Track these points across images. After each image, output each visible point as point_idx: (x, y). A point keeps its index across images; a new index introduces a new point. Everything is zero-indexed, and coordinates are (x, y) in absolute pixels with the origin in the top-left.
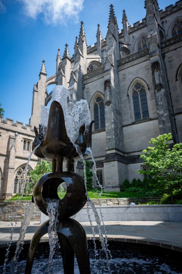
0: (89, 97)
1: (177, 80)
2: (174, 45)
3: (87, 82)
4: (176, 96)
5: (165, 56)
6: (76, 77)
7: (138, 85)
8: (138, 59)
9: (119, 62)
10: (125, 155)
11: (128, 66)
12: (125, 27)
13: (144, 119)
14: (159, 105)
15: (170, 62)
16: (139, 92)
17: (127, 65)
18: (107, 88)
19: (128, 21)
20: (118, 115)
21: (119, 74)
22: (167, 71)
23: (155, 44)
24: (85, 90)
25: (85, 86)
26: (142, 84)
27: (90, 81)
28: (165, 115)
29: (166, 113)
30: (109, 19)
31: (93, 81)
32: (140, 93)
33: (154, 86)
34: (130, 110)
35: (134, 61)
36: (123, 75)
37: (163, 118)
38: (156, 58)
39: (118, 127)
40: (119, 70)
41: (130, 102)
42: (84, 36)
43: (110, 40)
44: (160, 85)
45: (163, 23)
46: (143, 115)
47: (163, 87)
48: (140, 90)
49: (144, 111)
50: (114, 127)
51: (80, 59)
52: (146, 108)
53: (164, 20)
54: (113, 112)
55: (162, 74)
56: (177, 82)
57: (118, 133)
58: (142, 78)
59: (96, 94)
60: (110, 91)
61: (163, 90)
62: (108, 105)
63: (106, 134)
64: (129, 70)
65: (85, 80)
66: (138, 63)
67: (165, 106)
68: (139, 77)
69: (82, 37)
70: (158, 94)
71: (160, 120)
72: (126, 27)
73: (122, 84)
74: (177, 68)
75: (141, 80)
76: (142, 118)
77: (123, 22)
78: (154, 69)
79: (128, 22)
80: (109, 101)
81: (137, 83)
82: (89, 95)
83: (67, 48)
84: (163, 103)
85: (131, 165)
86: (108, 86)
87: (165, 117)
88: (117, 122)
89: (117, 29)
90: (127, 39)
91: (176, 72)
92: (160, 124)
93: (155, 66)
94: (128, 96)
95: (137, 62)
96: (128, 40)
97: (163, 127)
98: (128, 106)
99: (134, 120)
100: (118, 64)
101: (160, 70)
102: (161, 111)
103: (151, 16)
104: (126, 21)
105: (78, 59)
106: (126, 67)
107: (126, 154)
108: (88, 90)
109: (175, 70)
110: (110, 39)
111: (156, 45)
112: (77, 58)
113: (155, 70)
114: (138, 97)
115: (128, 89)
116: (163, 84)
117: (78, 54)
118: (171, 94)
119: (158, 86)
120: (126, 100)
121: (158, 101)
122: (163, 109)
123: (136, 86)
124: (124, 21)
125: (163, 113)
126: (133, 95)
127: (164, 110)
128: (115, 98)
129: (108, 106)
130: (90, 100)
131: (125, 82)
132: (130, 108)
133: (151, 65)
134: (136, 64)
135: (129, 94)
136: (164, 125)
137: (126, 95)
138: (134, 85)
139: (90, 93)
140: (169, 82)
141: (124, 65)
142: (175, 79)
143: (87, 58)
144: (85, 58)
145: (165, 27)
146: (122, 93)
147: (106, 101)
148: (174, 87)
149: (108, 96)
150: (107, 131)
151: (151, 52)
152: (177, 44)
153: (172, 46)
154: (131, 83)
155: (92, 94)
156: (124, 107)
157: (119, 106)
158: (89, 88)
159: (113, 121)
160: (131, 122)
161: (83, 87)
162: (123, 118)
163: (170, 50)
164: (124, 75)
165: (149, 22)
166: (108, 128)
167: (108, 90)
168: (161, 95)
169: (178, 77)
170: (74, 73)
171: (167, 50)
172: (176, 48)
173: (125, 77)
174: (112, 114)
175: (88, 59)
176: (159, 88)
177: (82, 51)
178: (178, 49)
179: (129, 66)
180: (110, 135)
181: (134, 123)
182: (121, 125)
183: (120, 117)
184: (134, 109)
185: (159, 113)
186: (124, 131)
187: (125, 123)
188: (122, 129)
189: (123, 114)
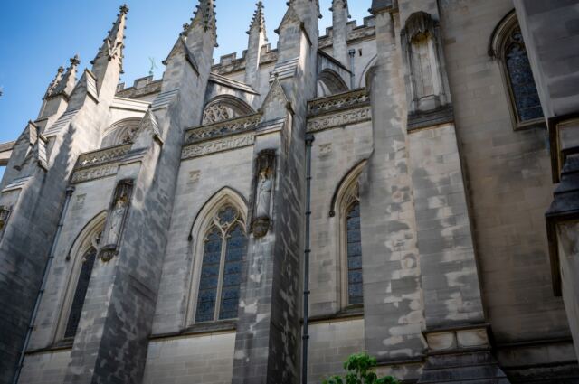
0: (78, 224)
1: (332, 214)
2: (342, 114)
3: (86, 175)
4: (322, 261)
5: (313, 140)
6: (48, 154)
7: (227, 211)
8: (241, 136)
9: (190, 134)
11: (212, 149)
12: (253, 44)
13: (220, 323)
14: (249, 283)
15: (324, 157)
16: (224, 233)
17: (211, 145)
18: (120, 203)
19: (265, 32)
20: (136, 298)
21: (181, 169)
22: (312, 181)
23: (281, 101)
24: (73, 200)
25: (74, 188)
26: (238, 208)
27: (95, 175)
28: (260, 318)
29: (264, 312)
30: (194, 13)
31: (104, 177)
32: (229, 236)
33: (250, 220)
34: (186, 286)
35: (229, 138)
36: (192, 173)
37: (251, 327)
38: (270, 139)
39: (125, 339)
40: (183, 157)
41: (190, 260)
42: (118, 44)
43: (177, 69)
44: (266, 219)
45: (352, 54)
46: (221, 309)
47: (272, 227)
48: (229, 225)
49: (228, 297)
50: (103, 337)
51: (83, 105)
52: (235, 285)
53: (356, 47)
54: (113, 285)
55: (277, 188)
56: (332, 219)
57: (120, 357)
58: (242, 192)
59: (99, 217)
60: (125, 216)
61: (270, 238)
62: (104, 260)
63: (71, 360)
64: (210, 163)
65: (81, 169)
66: (240, 145)
67: (266, 289)
68: (234, 186)
69: (109, 45)
70: (254, 247)
71: (241, 333)
72: (257, 46)
73: (181, 199)
74: (339, 179)
75: (237, 196)
76: (216, 318)
77: (252, 32)
78: (260, 171)
79: (265, 35)
80: (111, 247)
81: (225, 205)
82: (78, 218)
83: (72, 68)
84: (262, 278)
86: (122, 198)
87: (256, 327)
88: (123, 319)
89: (212, 43)
90: (253, 77)
91: (333, 190)
92: (238, 346)
93: (265, 160)
94: (190, 238)
95: (237, 142)
96: (254, 79)
97: (245, 359)
98: (181, 272)
99: (191, 320)
100: (187, 138)
101: (275, 176)
102: (252, 302)
103: (293, 28)
104: (260, 30)
105: (78, 105)
106: (204, 151)
108: (81, 200)
109: (332, 183)
110: (177, 64)
111: (284, 105)
112: (75, 99)
113: (262, 174)
114: (218, 248)
115: (195, 220)
116: (275, 218)
117: (81, 89)
118: (310, 254)
119: (260, 221)
120: (180, 251)
121: (250, 271)
122: (259, 298)
123: (221, 213)
124: (255, 29)
125: (255, 311)
126: (206, 239)
127: (259, 301)
128: (139, 240)
129: (106, 263)
130: (77, 233)
131: (191, 194)
132: (186, 280)
133: (256, 156)
134: (233, 149)
135: (193, 234)
136: (249, 353)
137: (187, 236)
138: (216, 210)
139: (84, 212)
140: (311, 216)
141: (202, 144)
142: (329, 210)
143: (111, 107)
144: (102, 107)
145: (355, 65)
146: (176, 227)
147: (105, 244)
148: (321, 234)
149: (115, 229)
150: (76, 349)
151: (267, 119)
152: (349, 112)
153: (335, 115)
154: (208, 201)
155: (88, 217)
156: (169, 274)
157: (154, 269)
158: (85, 195)
159: (105, 314)
160: (180, 326)
161: (69, 189)
162: (159, 310)
163: (330, 125)
164: (195, 172)
165: (285, 40)
166: (83, 338)
167: (119, 210)
168: (262, 253)
169: (336, 205)
170: (47, 143)
171: (321, 123)
172: (345, 122)
173: (197, 180)
174: (110, 292)
175: (113, 110)
176: (259, 229)
177: (99, 84)
178: (348, 127)
179: (212, 151)
180: (81, 363)
181: (188, 329)
182: (144, 334)
183: (146, 305)
184: (201, 284)
185: (243, 308)
186: (149, 355)
187: (159, 327)
188: (147, 347)
189: (160, 296)
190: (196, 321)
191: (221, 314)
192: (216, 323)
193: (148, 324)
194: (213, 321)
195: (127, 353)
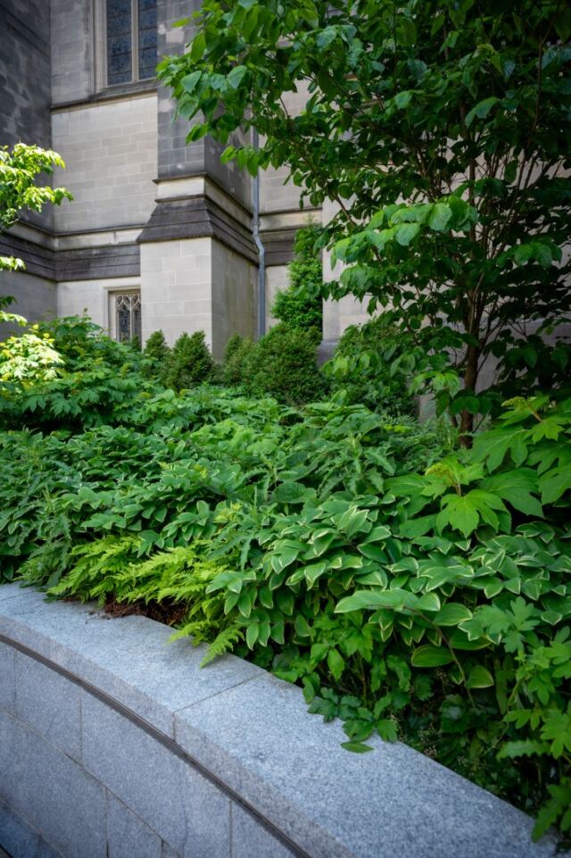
10: (56, 244)
13: (140, 83)
34: (87, 30)
39: (13, 104)
46: (140, 64)
49: (145, 41)
76: (135, 77)
85: (71, 285)
92: (162, 94)
97: (172, 111)
98: (78, 7)
99: (101, 83)
107: (60, 237)
125: (180, 39)
132: (86, 20)
156: (61, 11)
160: (88, 91)
162: (56, 69)
181: (100, 94)
182: (42, 102)
183: (34, 56)
184: (108, 28)
185: (164, 36)
186: (54, 133)
187: (61, 93)
188: (49, 120)
189: (54, 47)
190: (109, 83)
191: (141, 70)
192: (136, 84)
193: (44, 88)
194: (133, 82)
195: (21, 125)
